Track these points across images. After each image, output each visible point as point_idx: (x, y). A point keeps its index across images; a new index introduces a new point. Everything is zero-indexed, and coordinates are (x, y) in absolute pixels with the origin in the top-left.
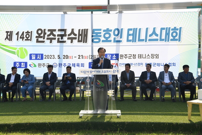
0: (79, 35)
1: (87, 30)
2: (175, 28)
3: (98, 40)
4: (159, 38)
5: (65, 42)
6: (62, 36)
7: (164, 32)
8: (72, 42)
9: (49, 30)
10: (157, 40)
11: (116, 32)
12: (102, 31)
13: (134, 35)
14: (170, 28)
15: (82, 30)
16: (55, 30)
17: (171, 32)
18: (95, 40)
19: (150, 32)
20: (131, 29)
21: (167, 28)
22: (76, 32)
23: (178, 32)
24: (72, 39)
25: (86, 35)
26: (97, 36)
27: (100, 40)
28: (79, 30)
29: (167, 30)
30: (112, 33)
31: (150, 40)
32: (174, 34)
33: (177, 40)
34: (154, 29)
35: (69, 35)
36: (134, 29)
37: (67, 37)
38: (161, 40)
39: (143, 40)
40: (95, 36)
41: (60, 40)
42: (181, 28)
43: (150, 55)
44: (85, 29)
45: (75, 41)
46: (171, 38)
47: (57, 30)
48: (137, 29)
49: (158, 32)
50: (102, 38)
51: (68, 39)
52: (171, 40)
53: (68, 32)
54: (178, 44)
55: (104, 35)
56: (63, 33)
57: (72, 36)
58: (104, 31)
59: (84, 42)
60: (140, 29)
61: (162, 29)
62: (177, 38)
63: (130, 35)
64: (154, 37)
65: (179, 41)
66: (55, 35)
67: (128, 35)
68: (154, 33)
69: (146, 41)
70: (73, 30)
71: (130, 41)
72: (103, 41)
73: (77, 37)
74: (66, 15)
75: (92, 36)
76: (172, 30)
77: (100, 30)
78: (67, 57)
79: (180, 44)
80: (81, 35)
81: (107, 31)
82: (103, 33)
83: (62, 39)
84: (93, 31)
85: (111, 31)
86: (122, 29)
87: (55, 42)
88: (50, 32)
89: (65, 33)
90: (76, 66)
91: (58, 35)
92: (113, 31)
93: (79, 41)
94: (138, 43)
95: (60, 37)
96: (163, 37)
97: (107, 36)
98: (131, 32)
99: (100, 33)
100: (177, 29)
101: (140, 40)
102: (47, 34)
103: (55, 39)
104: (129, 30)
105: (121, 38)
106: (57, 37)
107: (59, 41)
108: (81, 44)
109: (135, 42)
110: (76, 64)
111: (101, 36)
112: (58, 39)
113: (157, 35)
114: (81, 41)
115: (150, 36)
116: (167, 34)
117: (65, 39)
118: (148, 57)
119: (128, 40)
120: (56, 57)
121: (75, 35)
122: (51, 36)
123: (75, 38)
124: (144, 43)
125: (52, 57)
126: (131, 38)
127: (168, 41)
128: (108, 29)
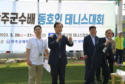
0: (28, 18)
1: (35, 14)
2: (100, 14)
3: (43, 23)
4: (88, 21)
5: (16, 23)
6: (14, 18)
7: (92, 17)
8: (22, 23)
9: (3, 13)
10: (87, 23)
11: (57, 17)
12: (46, 16)
13: (70, 19)
14: (96, 15)
15: (31, 14)
16: (8, 14)
17: (97, 17)
18: (41, 23)
19: (82, 17)
20: (68, 15)
21: (94, 15)
22: (26, 16)
23: (102, 17)
24: (22, 21)
25: (34, 18)
26: (42, 19)
27: (44, 22)
28: (28, 14)
29: (94, 16)
30: (54, 17)
31: (82, 23)
32: (99, 19)
33: (101, 23)
34: (85, 15)
35: (20, 18)
36: (70, 14)
37: (18, 19)
38: (90, 23)
39: (77, 23)
40: (41, 19)
41: (13, 21)
42: (103, 15)
43: (82, 34)
44: (33, 14)
45: (25, 23)
46: (97, 22)
47: (10, 14)
48: (72, 14)
49: (88, 17)
50: (46, 21)
51: (19, 21)
52: (97, 23)
53: (19, 15)
54: (102, 26)
55: (48, 18)
56: (15, 16)
57: (23, 19)
58: (48, 15)
59: (32, 24)
60: (75, 15)
61: (91, 15)
62: (101, 22)
63: (67, 19)
64: (85, 21)
65: (103, 24)
66: (8, 18)
67: (66, 19)
68: (85, 18)
69: (79, 24)
70: (23, 14)
71: (67, 23)
72: (47, 23)
73: (27, 19)
74: (17, 2)
75: (39, 19)
76: (98, 16)
77: (45, 14)
78: (18, 35)
79: (103, 26)
80: (30, 18)
81: (50, 15)
82: (47, 17)
83: (14, 20)
84: (39, 15)
85: (53, 15)
86: (61, 15)
87: (8, 23)
88: (4, 15)
89: (17, 16)
90: (26, 42)
91: (11, 18)
92: (54, 16)
93: (28, 23)
94: (73, 25)
95: (13, 19)
96: (91, 21)
97: (50, 19)
98: (68, 17)
99: (45, 17)
100: (101, 16)
101: (74, 23)
102: (1, 17)
103: (8, 20)
104: (67, 15)
105: (61, 21)
106: (10, 19)
107: (11, 23)
108: (30, 25)
109: (71, 24)
110: (26, 41)
111: (45, 19)
112: (11, 21)
113: (87, 20)
114: (29, 23)
115: (82, 20)
116: (94, 19)
117: (17, 20)
118: (81, 36)
119: (66, 23)
120: (9, 35)
121: (25, 18)
122: (5, 18)
123: (25, 21)
124: (77, 25)
125: (6, 35)
126: (68, 21)
127: (95, 24)
128: (51, 14)
